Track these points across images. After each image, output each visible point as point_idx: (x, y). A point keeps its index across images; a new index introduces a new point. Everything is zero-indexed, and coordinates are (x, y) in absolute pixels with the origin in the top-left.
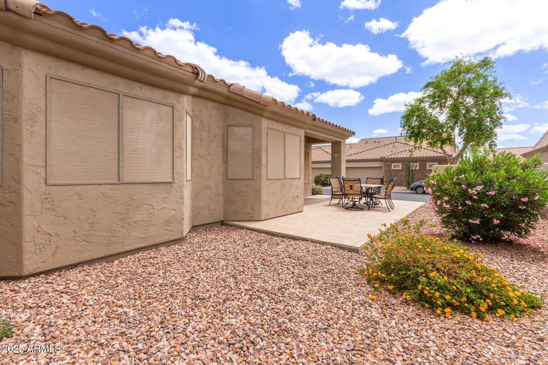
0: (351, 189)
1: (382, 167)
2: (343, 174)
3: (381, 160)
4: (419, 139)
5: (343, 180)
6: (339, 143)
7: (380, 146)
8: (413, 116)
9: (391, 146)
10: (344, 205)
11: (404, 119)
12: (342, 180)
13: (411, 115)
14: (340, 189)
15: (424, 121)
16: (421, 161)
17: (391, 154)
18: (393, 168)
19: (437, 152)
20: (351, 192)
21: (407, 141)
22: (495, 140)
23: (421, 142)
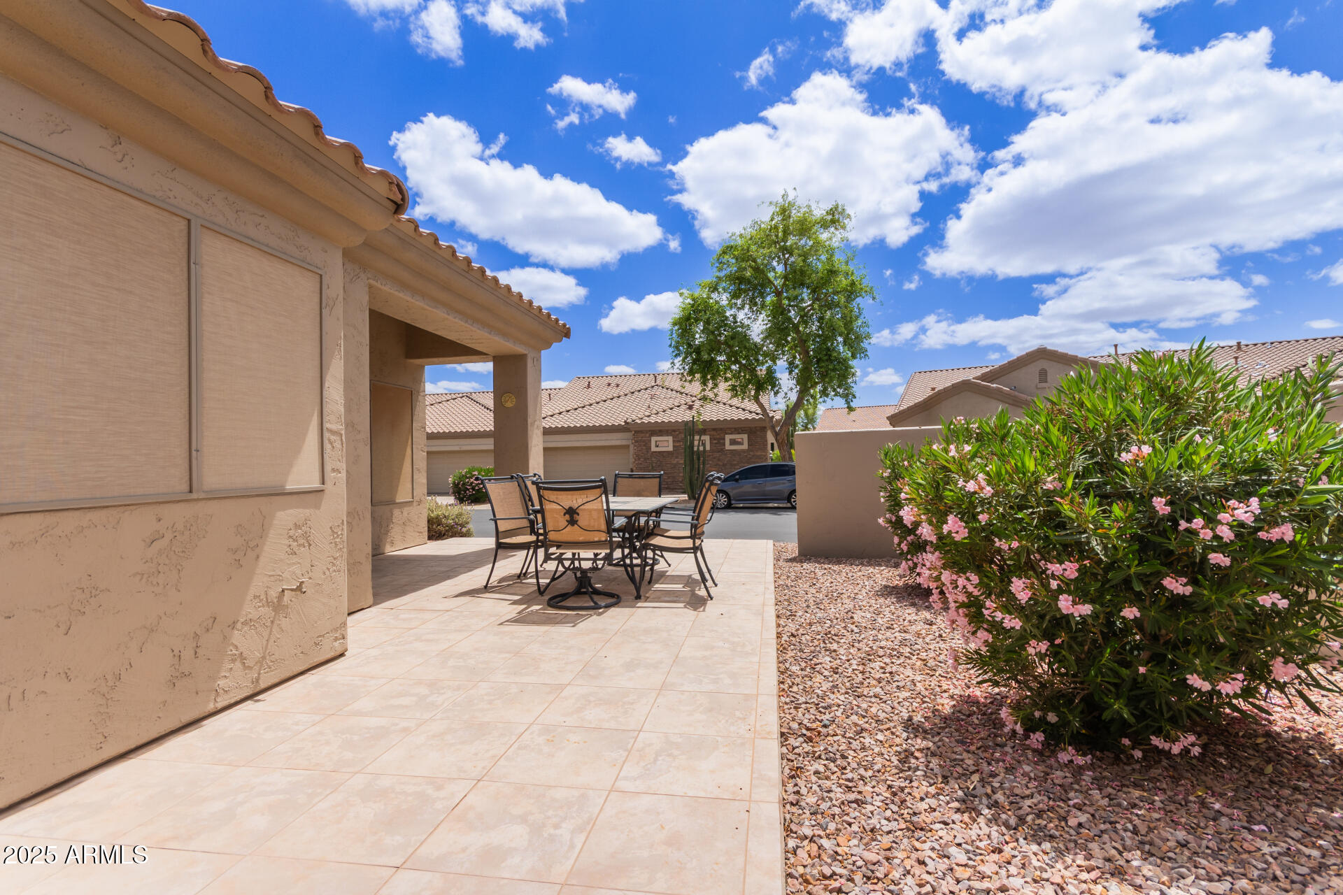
0: (572, 522)
1: (628, 447)
2: (536, 464)
3: (626, 428)
4: (709, 377)
5: (539, 489)
6: (521, 359)
7: (622, 393)
8: (697, 320)
9: (646, 395)
10: (544, 581)
11: (676, 328)
12: (533, 490)
13: (694, 319)
14: (525, 523)
15: (720, 335)
16: (714, 430)
17: (647, 414)
18: (654, 449)
19: (744, 410)
20: (571, 533)
21: (685, 381)
22: (852, 385)
23: (716, 385)
